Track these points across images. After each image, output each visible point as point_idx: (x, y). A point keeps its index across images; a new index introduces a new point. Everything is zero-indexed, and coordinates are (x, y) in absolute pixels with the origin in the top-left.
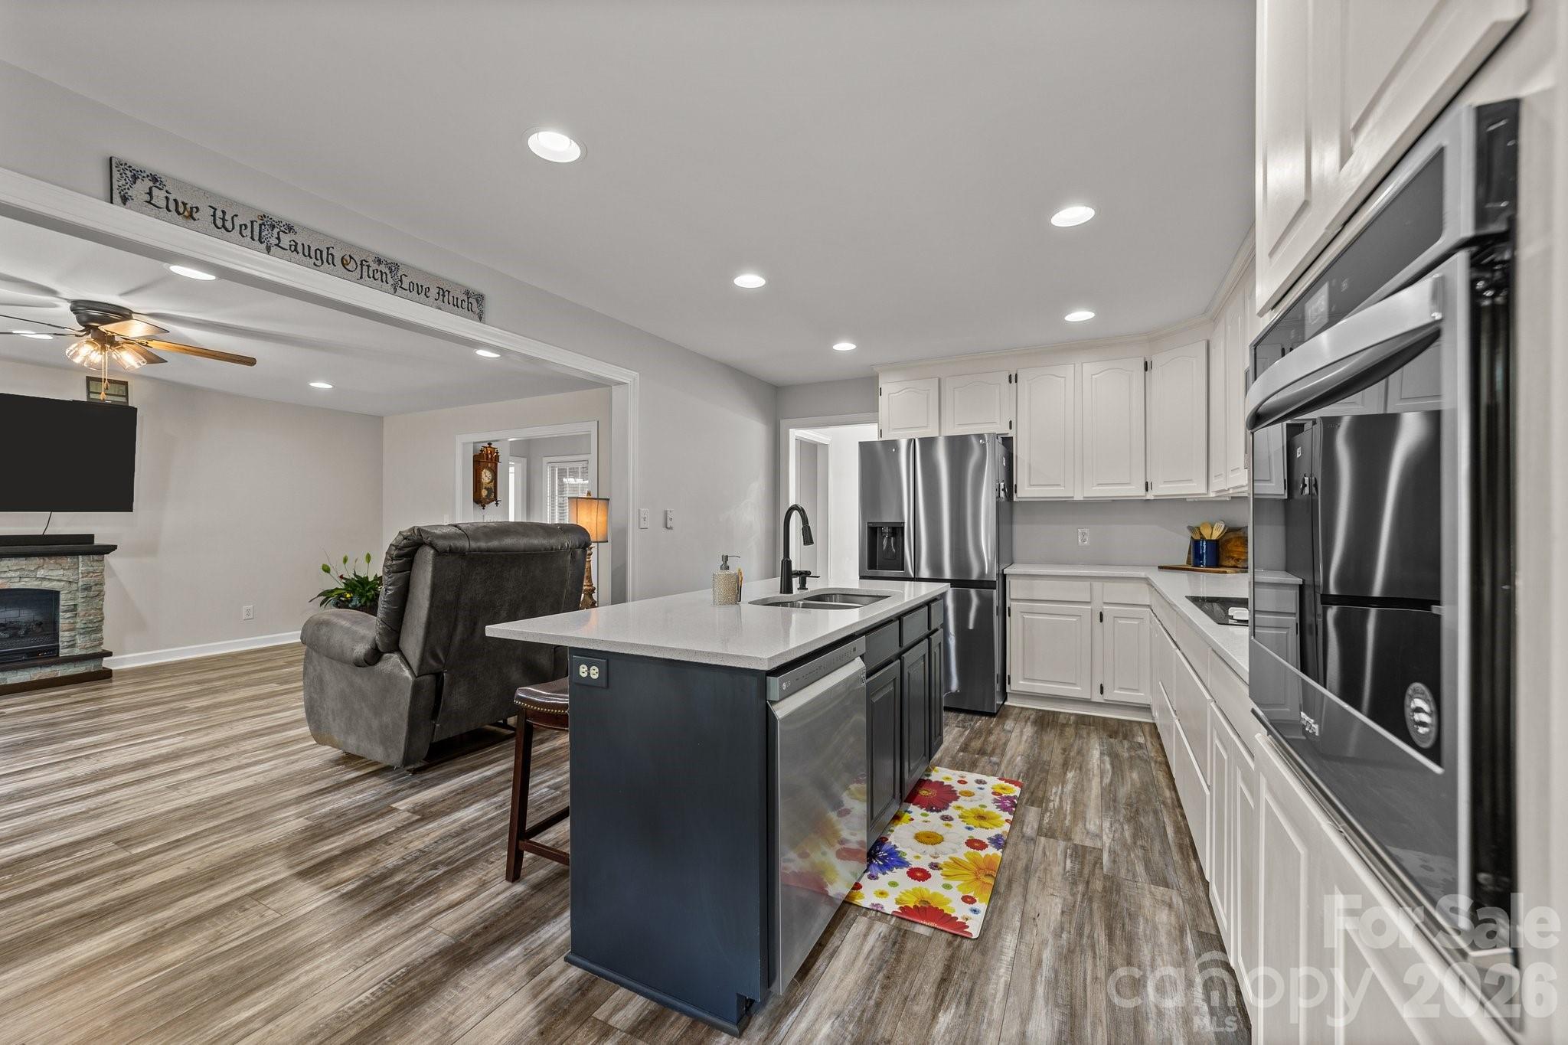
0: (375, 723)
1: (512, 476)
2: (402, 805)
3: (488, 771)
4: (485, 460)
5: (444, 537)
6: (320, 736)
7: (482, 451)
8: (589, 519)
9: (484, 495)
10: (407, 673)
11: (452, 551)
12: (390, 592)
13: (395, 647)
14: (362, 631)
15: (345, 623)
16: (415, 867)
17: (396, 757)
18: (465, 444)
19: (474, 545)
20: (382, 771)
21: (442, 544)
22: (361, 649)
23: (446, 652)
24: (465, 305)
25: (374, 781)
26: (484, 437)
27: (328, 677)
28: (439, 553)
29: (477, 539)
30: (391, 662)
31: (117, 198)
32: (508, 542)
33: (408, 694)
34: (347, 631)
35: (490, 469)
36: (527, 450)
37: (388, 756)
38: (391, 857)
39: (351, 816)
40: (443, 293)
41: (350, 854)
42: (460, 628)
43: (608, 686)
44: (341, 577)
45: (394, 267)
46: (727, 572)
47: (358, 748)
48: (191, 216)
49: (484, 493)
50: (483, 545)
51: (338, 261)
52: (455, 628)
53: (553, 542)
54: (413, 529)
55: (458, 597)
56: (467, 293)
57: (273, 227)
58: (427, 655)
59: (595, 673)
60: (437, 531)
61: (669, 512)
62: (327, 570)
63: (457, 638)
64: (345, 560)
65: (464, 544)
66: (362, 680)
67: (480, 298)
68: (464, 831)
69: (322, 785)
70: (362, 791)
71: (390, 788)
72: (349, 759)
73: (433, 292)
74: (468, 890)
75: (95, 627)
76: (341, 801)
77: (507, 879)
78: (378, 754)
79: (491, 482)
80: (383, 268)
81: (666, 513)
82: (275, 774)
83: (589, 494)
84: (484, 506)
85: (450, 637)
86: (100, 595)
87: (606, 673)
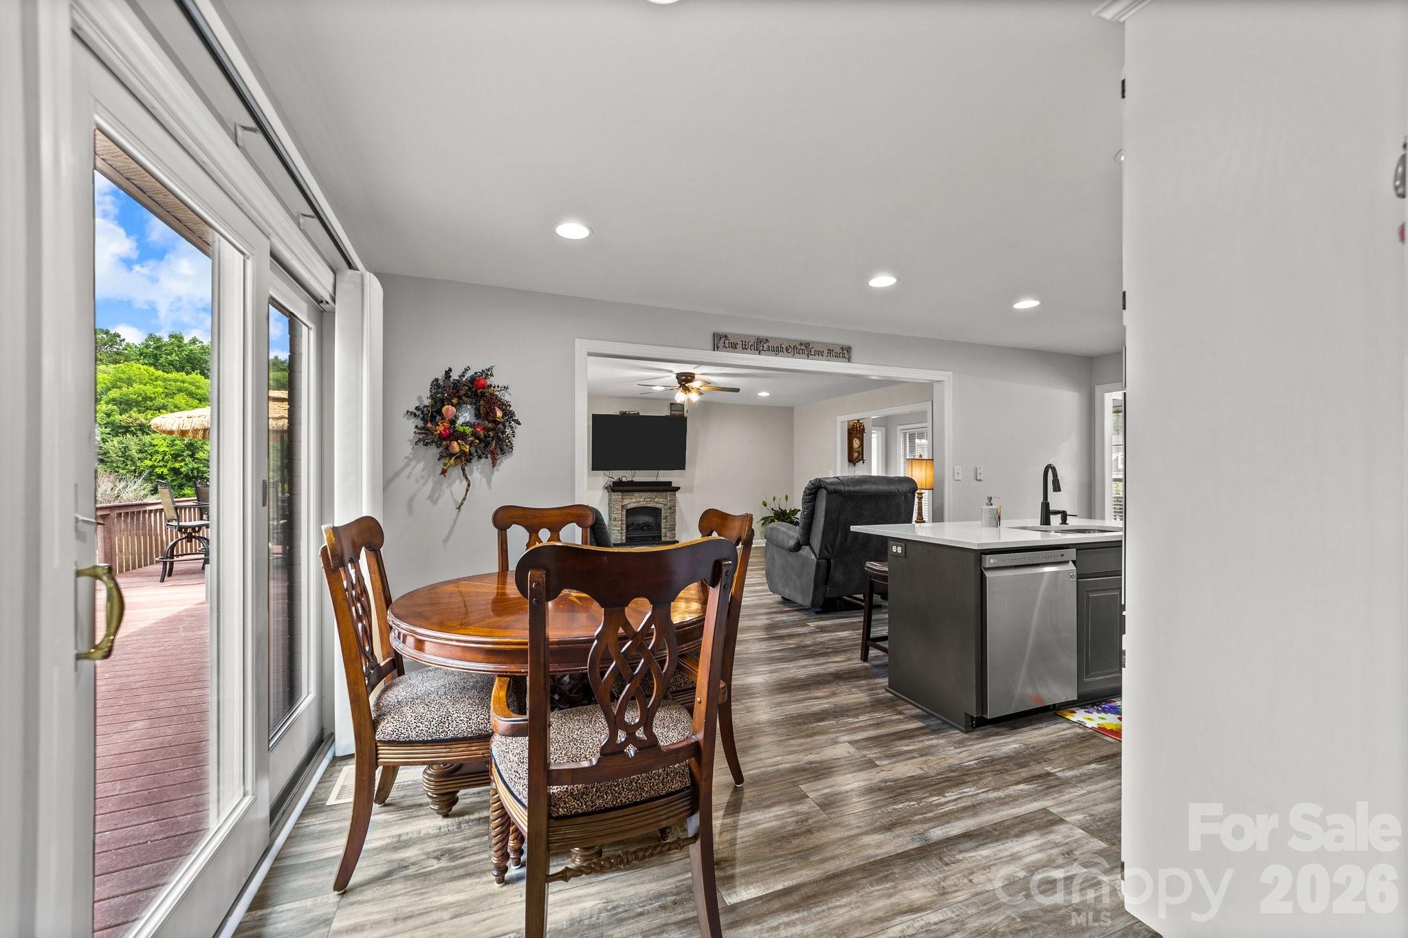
0: (798, 584)
1: (875, 441)
2: (811, 624)
3: (854, 620)
4: (856, 432)
5: (831, 484)
6: (773, 589)
7: (853, 425)
8: (920, 475)
9: (855, 456)
10: (813, 557)
11: (836, 492)
12: (805, 513)
13: (808, 543)
14: (792, 533)
15: (783, 529)
16: (818, 647)
17: (807, 602)
18: (842, 422)
19: (847, 489)
20: (801, 609)
21: (831, 488)
22: (792, 543)
23: (833, 547)
24: (841, 355)
25: (797, 613)
26: (854, 417)
27: (776, 556)
28: (829, 493)
29: (848, 485)
30: (806, 551)
31: (716, 349)
32: (865, 487)
33: (814, 568)
34: (785, 533)
35: (859, 438)
36: (886, 424)
37: (804, 601)
38: (808, 641)
39: (789, 623)
40: (830, 351)
41: (791, 636)
42: (839, 535)
43: (905, 557)
44: (772, 509)
45: (807, 345)
46: (991, 507)
47: (790, 595)
48: (736, 348)
49: (856, 455)
50: (851, 489)
51: (784, 350)
52: (837, 535)
53: (893, 488)
54: (816, 479)
55: (838, 517)
56: (842, 348)
57: (761, 342)
58: (823, 548)
59: (899, 550)
60: (828, 481)
61: (978, 468)
62: (765, 505)
63: (838, 540)
64: (774, 499)
65: (841, 488)
66: (791, 558)
67: (849, 349)
68: (840, 639)
69: (775, 610)
70: (793, 616)
71: (805, 617)
72: (786, 601)
73: (826, 352)
74: (843, 659)
75: (673, 529)
76: (784, 617)
77: (861, 659)
78: (799, 599)
79: (859, 447)
80: (803, 347)
81: (976, 469)
82: (755, 602)
83: (921, 456)
84: (855, 464)
85: (835, 539)
86: (675, 512)
87: (905, 550)
